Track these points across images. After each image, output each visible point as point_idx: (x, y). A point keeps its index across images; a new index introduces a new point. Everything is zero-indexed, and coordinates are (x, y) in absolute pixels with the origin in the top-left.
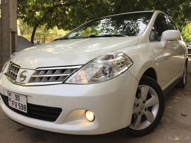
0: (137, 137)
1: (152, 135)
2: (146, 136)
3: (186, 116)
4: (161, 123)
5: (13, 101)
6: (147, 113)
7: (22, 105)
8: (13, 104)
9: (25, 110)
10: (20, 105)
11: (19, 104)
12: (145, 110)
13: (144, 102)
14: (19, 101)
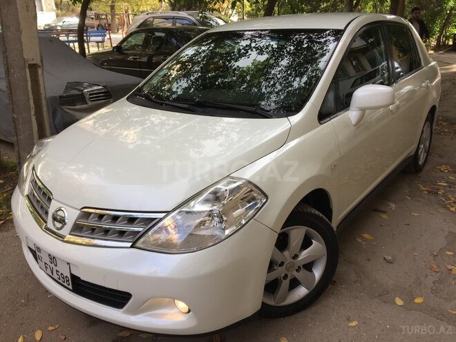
0: (280, 317)
1: (308, 313)
2: (296, 315)
3: (392, 263)
4: (335, 282)
5: (45, 263)
6: (300, 275)
7: (62, 274)
8: (46, 267)
9: (69, 285)
10: (60, 274)
11: (57, 271)
12: (298, 271)
13: (296, 257)
14: (56, 266)
